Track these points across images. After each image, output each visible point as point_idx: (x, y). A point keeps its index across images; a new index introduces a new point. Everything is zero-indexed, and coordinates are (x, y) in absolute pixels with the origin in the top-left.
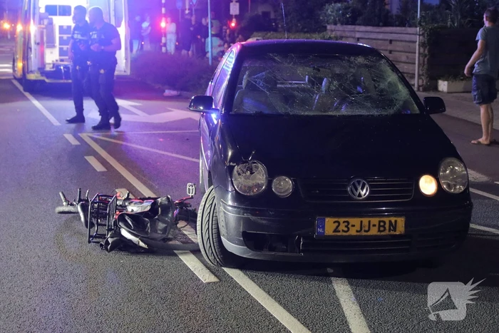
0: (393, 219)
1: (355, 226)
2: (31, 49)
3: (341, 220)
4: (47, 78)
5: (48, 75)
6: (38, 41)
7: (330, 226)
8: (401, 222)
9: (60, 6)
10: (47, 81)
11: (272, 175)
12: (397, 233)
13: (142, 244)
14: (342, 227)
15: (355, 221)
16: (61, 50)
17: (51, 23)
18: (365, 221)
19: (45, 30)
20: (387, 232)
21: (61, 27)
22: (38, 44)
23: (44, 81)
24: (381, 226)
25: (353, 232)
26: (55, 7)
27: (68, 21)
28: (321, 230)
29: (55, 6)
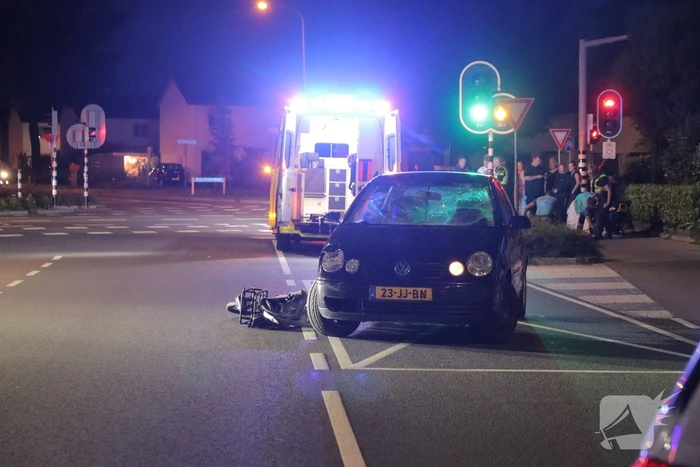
0: (423, 289)
1: (397, 293)
2: (281, 195)
3: (387, 288)
4: (303, 232)
5: (304, 228)
6: (294, 186)
7: (379, 292)
8: (429, 292)
9: (334, 145)
10: (302, 235)
11: (347, 258)
12: (427, 299)
13: (275, 321)
14: (388, 293)
15: (396, 289)
16: (331, 200)
17: (321, 167)
18: (404, 289)
19: (303, 174)
20: (419, 299)
21: (333, 172)
22: (293, 190)
23: (298, 235)
24: (415, 294)
25: (395, 297)
26: (327, 146)
27: (340, 164)
28: (372, 295)
29: (329, 144)
